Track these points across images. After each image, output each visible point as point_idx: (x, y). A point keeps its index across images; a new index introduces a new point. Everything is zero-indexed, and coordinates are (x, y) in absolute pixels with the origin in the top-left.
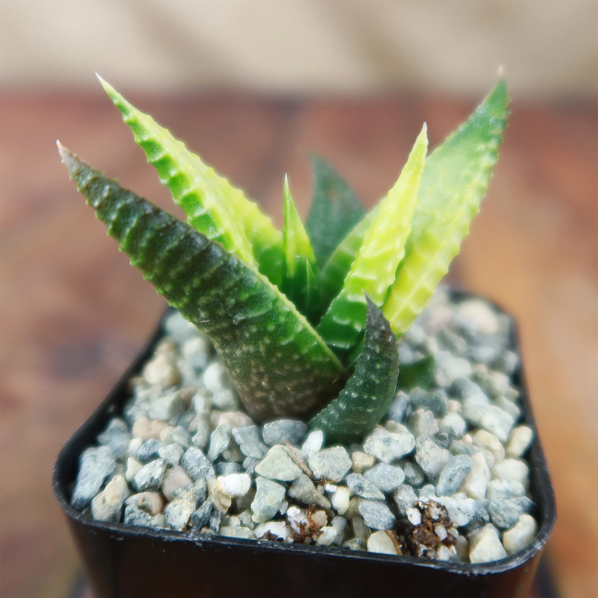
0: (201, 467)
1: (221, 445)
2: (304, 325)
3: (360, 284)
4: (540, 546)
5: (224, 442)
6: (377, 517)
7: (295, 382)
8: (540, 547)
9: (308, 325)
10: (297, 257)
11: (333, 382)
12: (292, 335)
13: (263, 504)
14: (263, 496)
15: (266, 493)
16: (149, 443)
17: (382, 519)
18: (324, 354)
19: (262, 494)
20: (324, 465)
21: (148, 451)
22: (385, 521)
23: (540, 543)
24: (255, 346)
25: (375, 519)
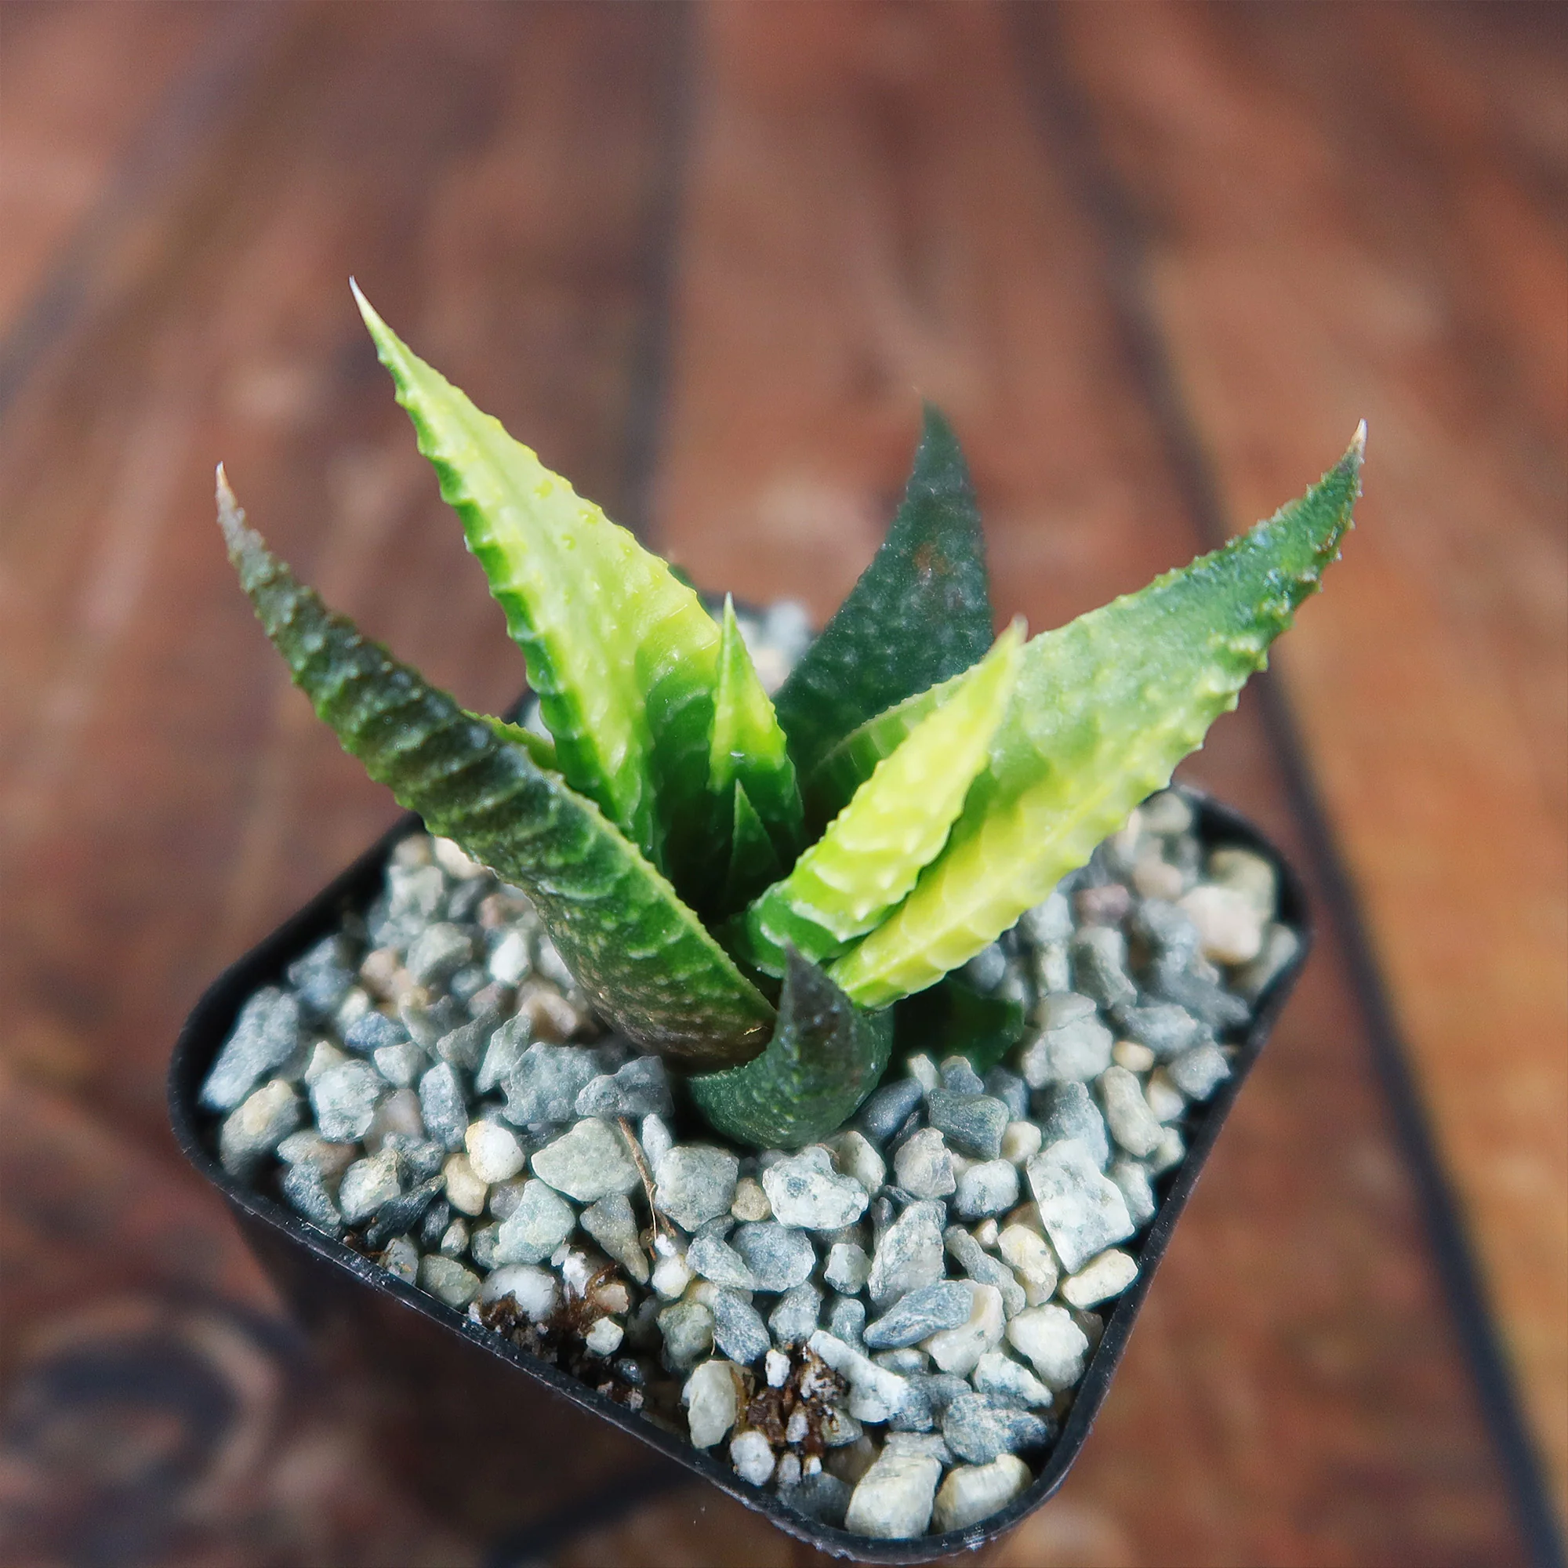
0: (439, 1120)
1: (500, 1066)
2: (688, 928)
3: (820, 892)
4: (980, 1541)
5: (508, 1059)
6: (741, 1334)
7: (662, 1015)
8: (980, 1543)
9: (699, 929)
10: (734, 754)
11: (748, 1033)
12: (655, 945)
13: (519, 1236)
14: (524, 1221)
15: (532, 1216)
16: (370, 1020)
17: (749, 1344)
18: (730, 985)
19: (525, 1218)
20: (685, 1187)
21: (366, 1037)
22: (752, 1350)
23: (983, 1537)
24: (582, 937)
25: (736, 1336)
